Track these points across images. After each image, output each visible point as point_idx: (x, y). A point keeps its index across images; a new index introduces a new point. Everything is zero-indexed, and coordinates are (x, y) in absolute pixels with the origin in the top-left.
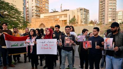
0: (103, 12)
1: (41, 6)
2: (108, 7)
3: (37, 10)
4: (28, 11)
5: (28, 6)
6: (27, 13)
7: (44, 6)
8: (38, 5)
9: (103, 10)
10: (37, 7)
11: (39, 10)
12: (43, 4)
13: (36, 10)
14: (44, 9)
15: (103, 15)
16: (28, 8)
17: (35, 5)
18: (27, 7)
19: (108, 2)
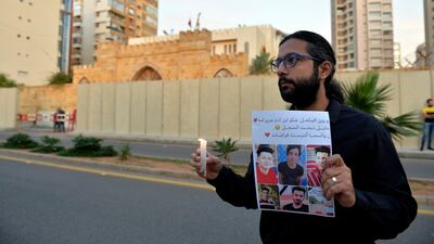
0: (349, 43)
1: (131, 11)
2: (366, 24)
3: (114, 26)
4: (78, 27)
5: (82, 10)
6: (74, 35)
7: (140, 13)
8: (120, 9)
9: (349, 35)
10: (116, 14)
11: (123, 28)
12: (139, 7)
13: (109, 24)
14: (139, 23)
15: (349, 52)
16: (79, 17)
17: (109, 8)
18: (75, 14)
19: (366, 10)
